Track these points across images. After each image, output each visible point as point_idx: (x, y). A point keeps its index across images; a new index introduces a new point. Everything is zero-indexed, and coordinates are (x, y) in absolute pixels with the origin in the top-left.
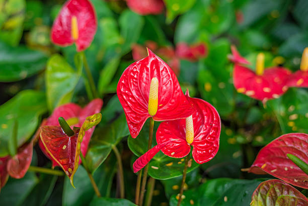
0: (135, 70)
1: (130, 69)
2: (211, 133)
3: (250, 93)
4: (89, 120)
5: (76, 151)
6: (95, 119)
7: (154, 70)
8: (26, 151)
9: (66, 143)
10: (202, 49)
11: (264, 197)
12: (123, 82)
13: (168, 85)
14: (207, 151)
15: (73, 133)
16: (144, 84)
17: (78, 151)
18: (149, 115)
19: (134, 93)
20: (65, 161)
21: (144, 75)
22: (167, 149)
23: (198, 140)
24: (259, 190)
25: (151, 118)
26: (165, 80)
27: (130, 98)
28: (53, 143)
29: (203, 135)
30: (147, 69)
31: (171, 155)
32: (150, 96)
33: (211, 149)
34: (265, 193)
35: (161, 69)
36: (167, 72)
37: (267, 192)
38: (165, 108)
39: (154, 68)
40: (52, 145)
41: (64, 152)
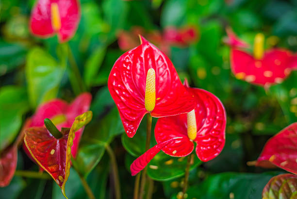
0: (127, 61)
1: (122, 60)
2: (215, 127)
3: (250, 79)
4: (79, 120)
5: (67, 156)
6: (85, 118)
7: (149, 59)
8: (9, 156)
9: (54, 147)
10: (191, 33)
11: (276, 193)
12: (115, 75)
13: (166, 76)
14: (212, 147)
15: (62, 136)
16: (138, 76)
17: (68, 156)
18: (147, 111)
19: (128, 87)
20: (54, 168)
21: (138, 66)
22: (168, 147)
23: (201, 135)
24: (270, 186)
25: (148, 114)
26: (161, 70)
27: (124, 93)
28: (39, 148)
29: (207, 130)
30: (141, 59)
31: (173, 154)
32: (146, 89)
33: (216, 145)
34: (277, 190)
35: (156, 59)
36: (163, 61)
37: (279, 188)
38: (164, 101)
39: (148, 57)
40: (39, 150)
41: (53, 158)
